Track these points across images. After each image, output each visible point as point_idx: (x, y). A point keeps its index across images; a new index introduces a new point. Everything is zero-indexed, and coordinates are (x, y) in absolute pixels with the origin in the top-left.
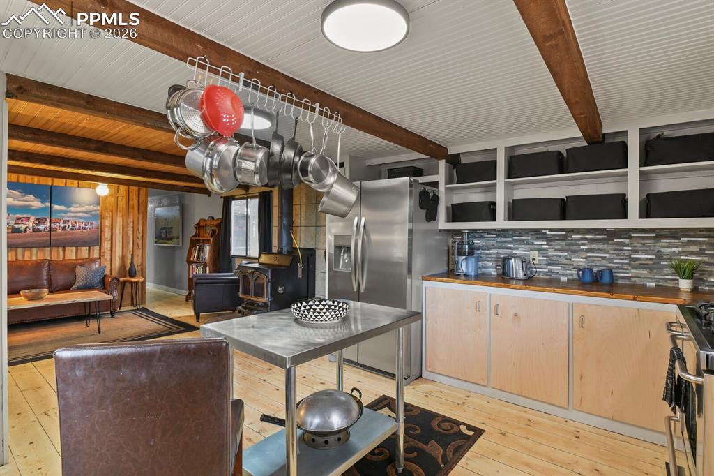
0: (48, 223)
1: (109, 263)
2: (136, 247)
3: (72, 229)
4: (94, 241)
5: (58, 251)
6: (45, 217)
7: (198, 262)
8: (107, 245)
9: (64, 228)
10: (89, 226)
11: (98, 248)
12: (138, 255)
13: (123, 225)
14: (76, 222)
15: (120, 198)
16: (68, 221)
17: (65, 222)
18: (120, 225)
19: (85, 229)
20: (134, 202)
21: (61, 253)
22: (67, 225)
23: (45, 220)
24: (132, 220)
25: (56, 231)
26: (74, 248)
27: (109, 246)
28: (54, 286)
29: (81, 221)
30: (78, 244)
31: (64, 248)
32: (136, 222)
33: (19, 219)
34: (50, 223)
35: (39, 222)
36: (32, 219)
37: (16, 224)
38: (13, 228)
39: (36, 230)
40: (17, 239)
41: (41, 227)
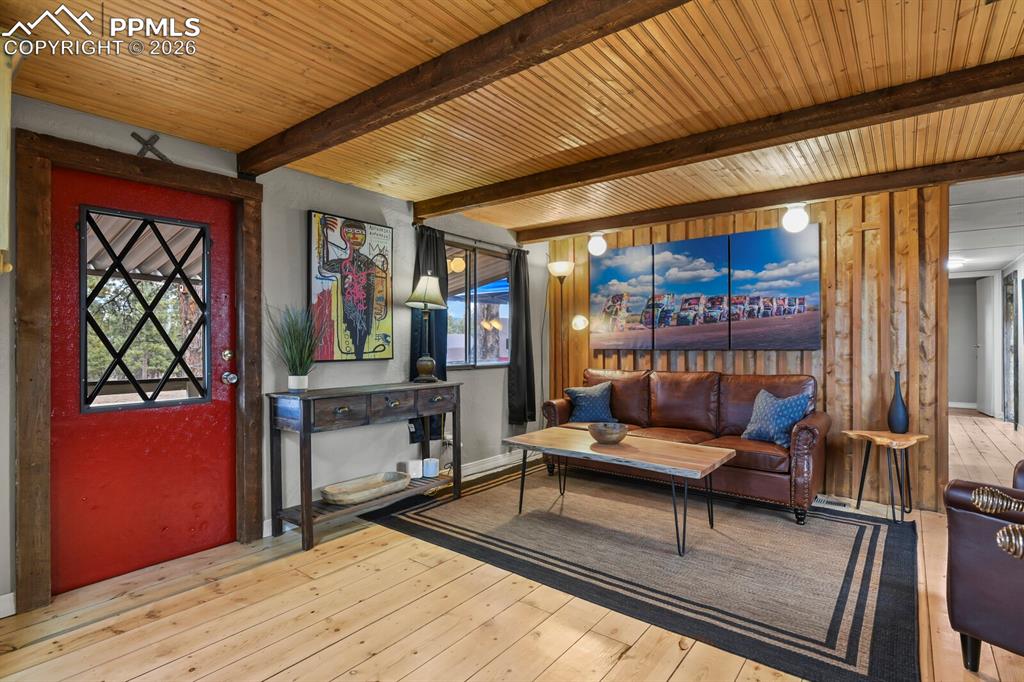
0: (725, 306)
1: (846, 389)
2: (916, 352)
3: (765, 315)
4: (811, 339)
5: (745, 358)
6: (721, 295)
8: (839, 347)
9: (751, 314)
10: (797, 307)
11: (821, 352)
12: (922, 377)
13: (879, 299)
14: (771, 301)
15: (869, 235)
16: (758, 298)
17: (756, 299)
18: (871, 297)
19: (789, 313)
20: (907, 238)
21: (750, 360)
22: (756, 307)
23: (721, 302)
24: (903, 283)
25: (738, 319)
26: (773, 354)
27: (846, 351)
29: (782, 296)
30: (783, 344)
31: (755, 351)
32: (914, 290)
33: (686, 301)
34: (729, 305)
35: (713, 304)
36: (703, 301)
37: (682, 310)
38: (678, 316)
39: (708, 319)
40: (684, 335)
41: (716, 313)
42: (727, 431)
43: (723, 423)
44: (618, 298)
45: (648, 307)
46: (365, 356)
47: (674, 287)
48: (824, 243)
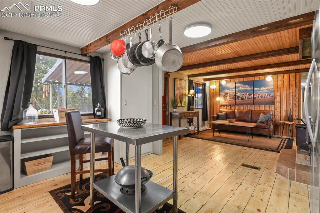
0: (252, 96)
1: (280, 113)
2: (294, 105)
3: (262, 97)
4: (272, 103)
5: (257, 107)
6: (251, 93)
8: (278, 104)
9: (258, 97)
10: (269, 96)
11: (274, 105)
12: (296, 111)
13: (287, 95)
14: (263, 95)
15: (284, 81)
17: (259, 94)
18: (285, 94)
19: (267, 97)
20: (292, 82)
22: (260, 96)
24: (292, 91)
25: (255, 98)
26: (263, 106)
27: (280, 105)
29: (265, 94)
30: (265, 104)
31: (259, 105)
32: (294, 93)
33: (243, 94)
34: (253, 95)
35: (250, 95)
36: (247, 94)
37: (242, 96)
38: (242, 98)
39: (248, 98)
40: (242, 101)
41: (250, 97)
42: (253, 122)
43: (252, 120)
44: (227, 93)
45: (234, 96)
46: (182, 106)
47: (241, 91)
48: (275, 83)
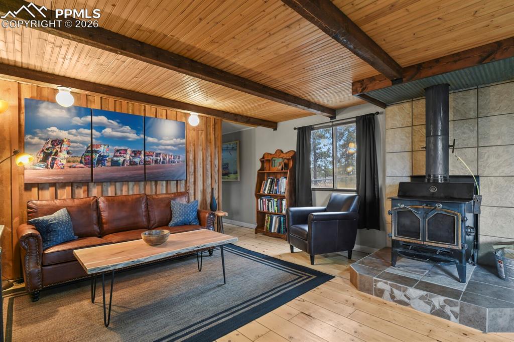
0: (142, 156)
3: (163, 163)
5: (151, 185)
6: (140, 150)
7: (270, 196)
9: (156, 161)
10: (177, 160)
11: (184, 182)
12: (215, 190)
13: (203, 159)
14: (166, 156)
15: (200, 132)
16: (160, 154)
17: (158, 155)
19: (174, 162)
21: (154, 187)
22: (159, 158)
23: (140, 154)
24: (210, 154)
25: (150, 164)
26: (165, 183)
27: (193, 180)
28: (152, 222)
29: (171, 154)
30: (169, 178)
31: (156, 182)
32: (213, 156)
33: (118, 151)
34: (145, 156)
35: (135, 154)
36: (129, 152)
37: (115, 156)
38: (112, 160)
39: (132, 163)
40: (116, 172)
41: (137, 160)
44: (58, 142)
45: (87, 152)
